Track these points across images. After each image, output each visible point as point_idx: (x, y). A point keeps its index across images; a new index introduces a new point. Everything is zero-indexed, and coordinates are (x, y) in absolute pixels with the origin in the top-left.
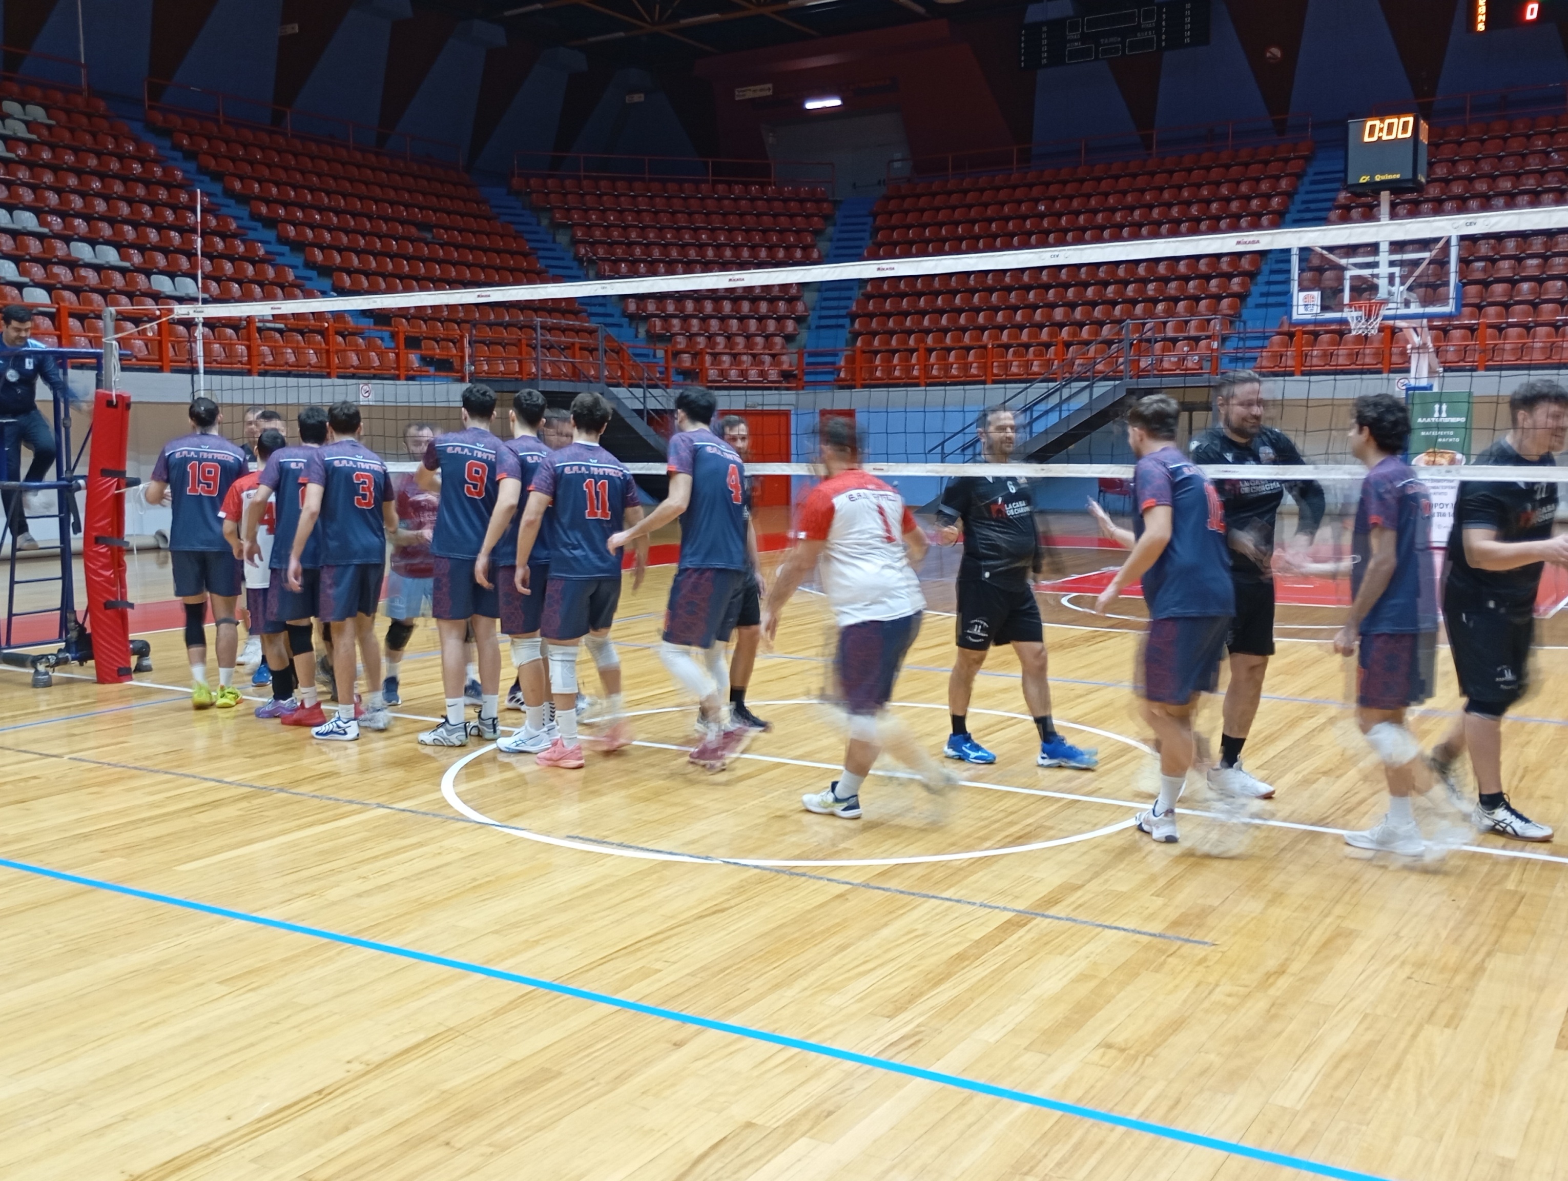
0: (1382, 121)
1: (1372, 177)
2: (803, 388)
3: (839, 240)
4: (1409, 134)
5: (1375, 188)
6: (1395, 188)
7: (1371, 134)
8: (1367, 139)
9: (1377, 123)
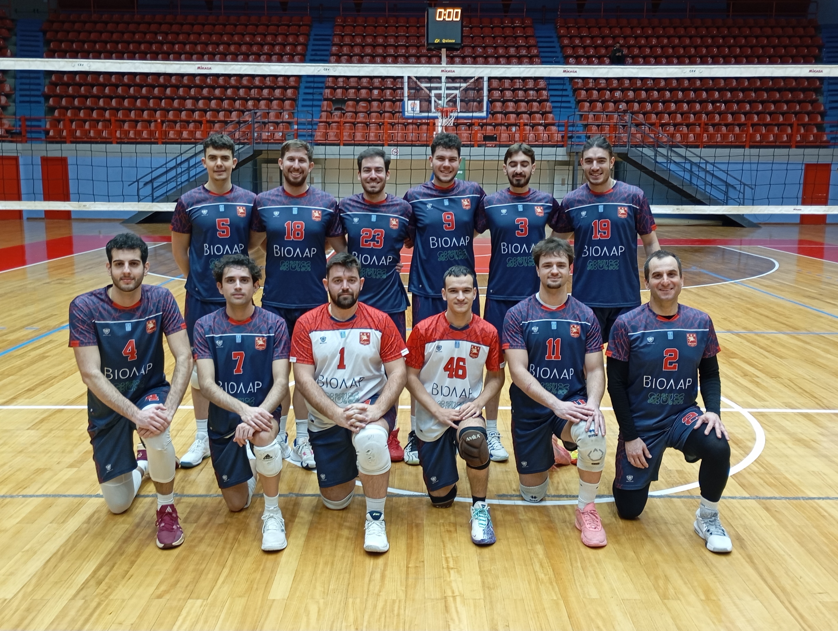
0: (445, 10)
1: (441, 40)
2: (26, 142)
3: (21, 45)
4: (458, 19)
5: (440, 46)
6: (450, 48)
7: (440, 17)
8: (438, 19)
9: (443, 10)
